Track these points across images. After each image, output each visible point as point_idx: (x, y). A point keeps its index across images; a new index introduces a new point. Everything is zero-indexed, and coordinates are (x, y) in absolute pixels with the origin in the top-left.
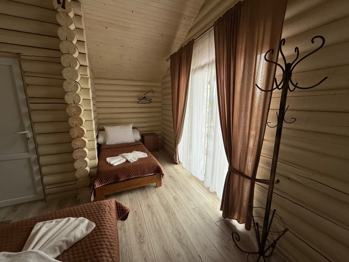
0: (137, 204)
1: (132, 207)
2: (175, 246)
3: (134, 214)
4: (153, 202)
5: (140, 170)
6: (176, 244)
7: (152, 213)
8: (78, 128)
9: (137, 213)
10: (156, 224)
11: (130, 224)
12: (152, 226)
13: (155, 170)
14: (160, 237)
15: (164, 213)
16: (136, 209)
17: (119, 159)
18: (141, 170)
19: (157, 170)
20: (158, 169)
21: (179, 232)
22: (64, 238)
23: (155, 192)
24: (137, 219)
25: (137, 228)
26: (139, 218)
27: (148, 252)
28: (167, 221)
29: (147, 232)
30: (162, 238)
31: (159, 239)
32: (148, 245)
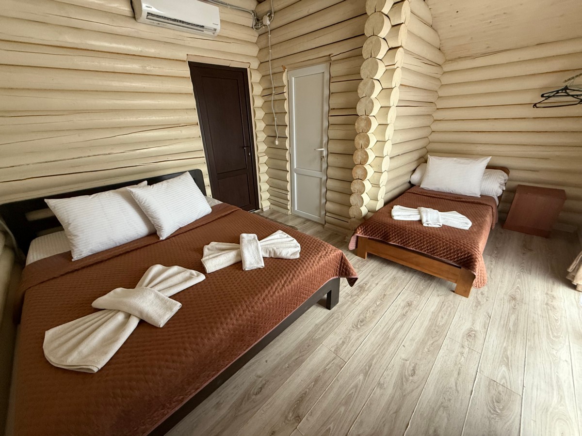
0: (397, 289)
1: (388, 287)
2: (388, 375)
3: (381, 296)
4: (423, 305)
5: (427, 244)
6: (392, 374)
7: (404, 315)
8: (363, 151)
9: (385, 298)
10: (394, 330)
11: (365, 300)
12: (387, 327)
13: (461, 259)
14: (382, 345)
15: (422, 330)
16: (388, 293)
17: (409, 213)
18: (430, 245)
19: (464, 261)
20: (468, 260)
21: (414, 370)
22: (275, 248)
23: (443, 296)
24: (378, 303)
25: (367, 311)
26: (381, 304)
27: (352, 341)
28: (414, 343)
29: (373, 325)
30: (382, 349)
31: (377, 345)
32: (361, 336)
